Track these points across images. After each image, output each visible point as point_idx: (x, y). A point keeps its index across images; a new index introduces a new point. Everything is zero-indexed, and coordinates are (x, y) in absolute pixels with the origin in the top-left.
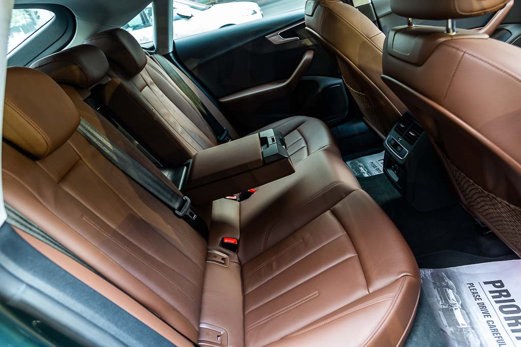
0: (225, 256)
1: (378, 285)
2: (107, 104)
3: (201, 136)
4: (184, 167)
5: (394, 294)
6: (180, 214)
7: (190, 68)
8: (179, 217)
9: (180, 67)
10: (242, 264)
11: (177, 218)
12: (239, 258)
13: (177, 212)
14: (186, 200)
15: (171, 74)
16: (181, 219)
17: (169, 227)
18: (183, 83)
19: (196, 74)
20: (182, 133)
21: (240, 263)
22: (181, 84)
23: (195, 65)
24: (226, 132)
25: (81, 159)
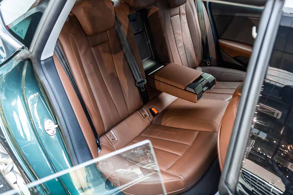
0: (148, 115)
1: (170, 172)
2: (148, 17)
3: (192, 54)
4: (162, 65)
5: (167, 178)
6: (137, 85)
7: (214, 14)
8: (136, 86)
9: (208, 11)
10: (152, 123)
11: (135, 86)
12: (152, 120)
13: (136, 83)
14: (145, 81)
15: (200, 13)
16: (136, 88)
17: (127, 87)
18: (203, 21)
19: (215, 19)
20: (180, 47)
21: (151, 123)
22: (202, 21)
23: (218, 14)
24: (210, 59)
25: (108, 40)
